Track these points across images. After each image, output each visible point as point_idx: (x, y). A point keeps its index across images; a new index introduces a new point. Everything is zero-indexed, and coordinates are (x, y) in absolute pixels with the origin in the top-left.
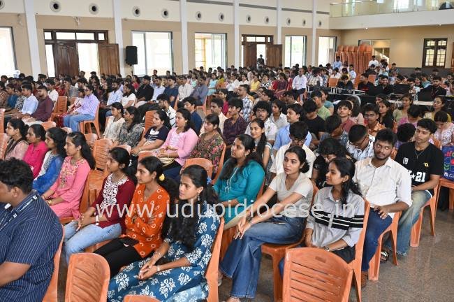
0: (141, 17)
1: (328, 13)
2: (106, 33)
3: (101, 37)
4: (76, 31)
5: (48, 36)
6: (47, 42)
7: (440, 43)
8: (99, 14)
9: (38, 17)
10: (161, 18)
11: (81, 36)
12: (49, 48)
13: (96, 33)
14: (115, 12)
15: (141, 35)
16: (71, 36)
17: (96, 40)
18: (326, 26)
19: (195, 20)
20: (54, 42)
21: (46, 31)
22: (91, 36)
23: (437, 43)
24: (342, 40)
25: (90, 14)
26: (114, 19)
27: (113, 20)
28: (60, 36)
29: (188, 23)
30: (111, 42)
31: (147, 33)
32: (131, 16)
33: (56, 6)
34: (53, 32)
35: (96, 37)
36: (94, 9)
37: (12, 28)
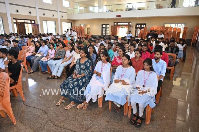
1: (66, 13)
2: (34, 21)
3: (33, 22)
4: (24, 20)
5: (15, 21)
6: (15, 23)
8: (32, 15)
9: (11, 14)
11: (26, 21)
12: (15, 25)
13: (31, 20)
14: (37, 14)
15: (46, 22)
16: (23, 21)
21: (14, 19)
22: (29, 22)
24: (74, 24)
25: (29, 14)
27: (37, 17)
28: (19, 21)
30: (36, 23)
31: (47, 21)
32: (42, 16)
33: (17, 11)
34: (16, 19)
35: (31, 22)
36: (30, 13)
37: (2, 17)
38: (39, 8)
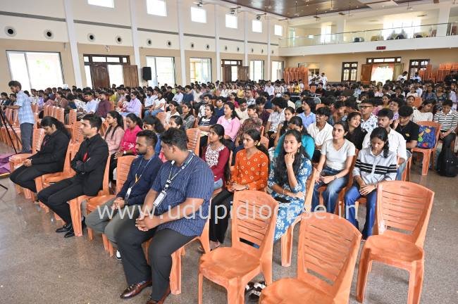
0: (152, 46)
1: (277, 45)
2: (127, 57)
3: (125, 60)
4: (106, 56)
5: (86, 59)
6: (86, 64)
7: (353, 65)
8: (123, 44)
9: (78, 45)
10: (166, 47)
11: (110, 60)
12: (87, 68)
13: (121, 57)
14: (134, 41)
15: (153, 59)
16: (102, 60)
17: (121, 62)
18: (276, 54)
19: (189, 48)
20: (91, 63)
21: (85, 55)
22: (117, 60)
23: (351, 65)
24: (287, 63)
25: (116, 43)
26: (133, 47)
28: (95, 59)
29: (185, 51)
30: (132, 64)
31: (157, 58)
32: (146, 45)
33: (92, 37)
34: (90, 56)
35: (121, 60)
36: (119, 40)
37: (60, 53)
38: (139, 29)
